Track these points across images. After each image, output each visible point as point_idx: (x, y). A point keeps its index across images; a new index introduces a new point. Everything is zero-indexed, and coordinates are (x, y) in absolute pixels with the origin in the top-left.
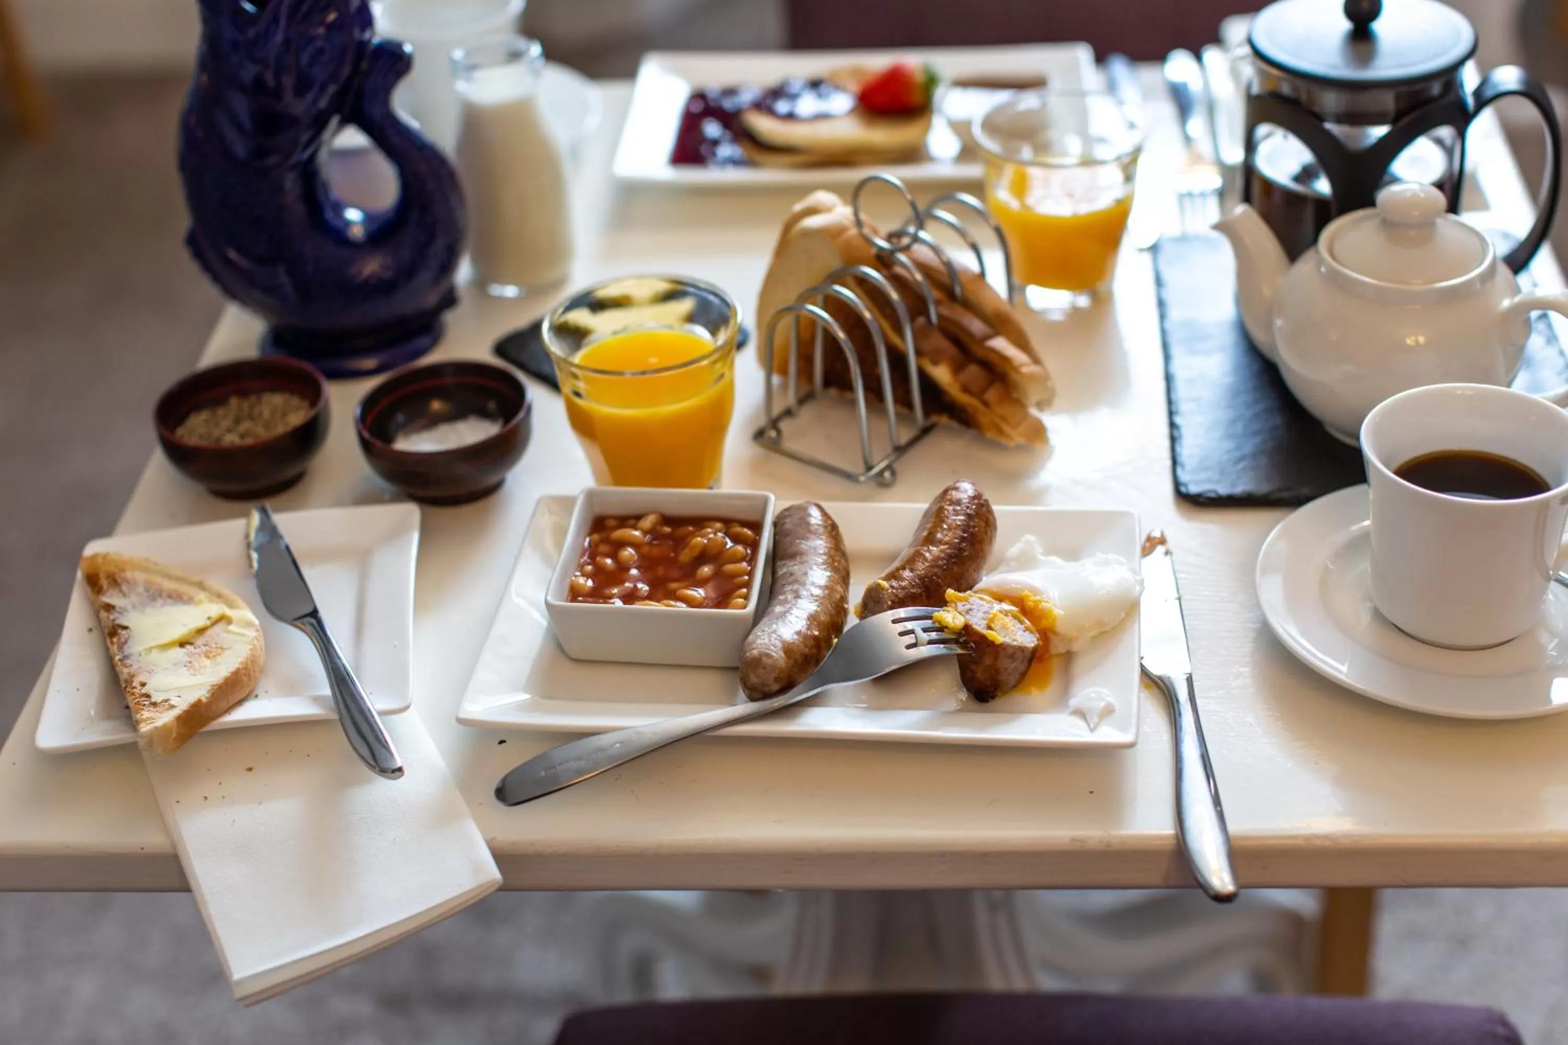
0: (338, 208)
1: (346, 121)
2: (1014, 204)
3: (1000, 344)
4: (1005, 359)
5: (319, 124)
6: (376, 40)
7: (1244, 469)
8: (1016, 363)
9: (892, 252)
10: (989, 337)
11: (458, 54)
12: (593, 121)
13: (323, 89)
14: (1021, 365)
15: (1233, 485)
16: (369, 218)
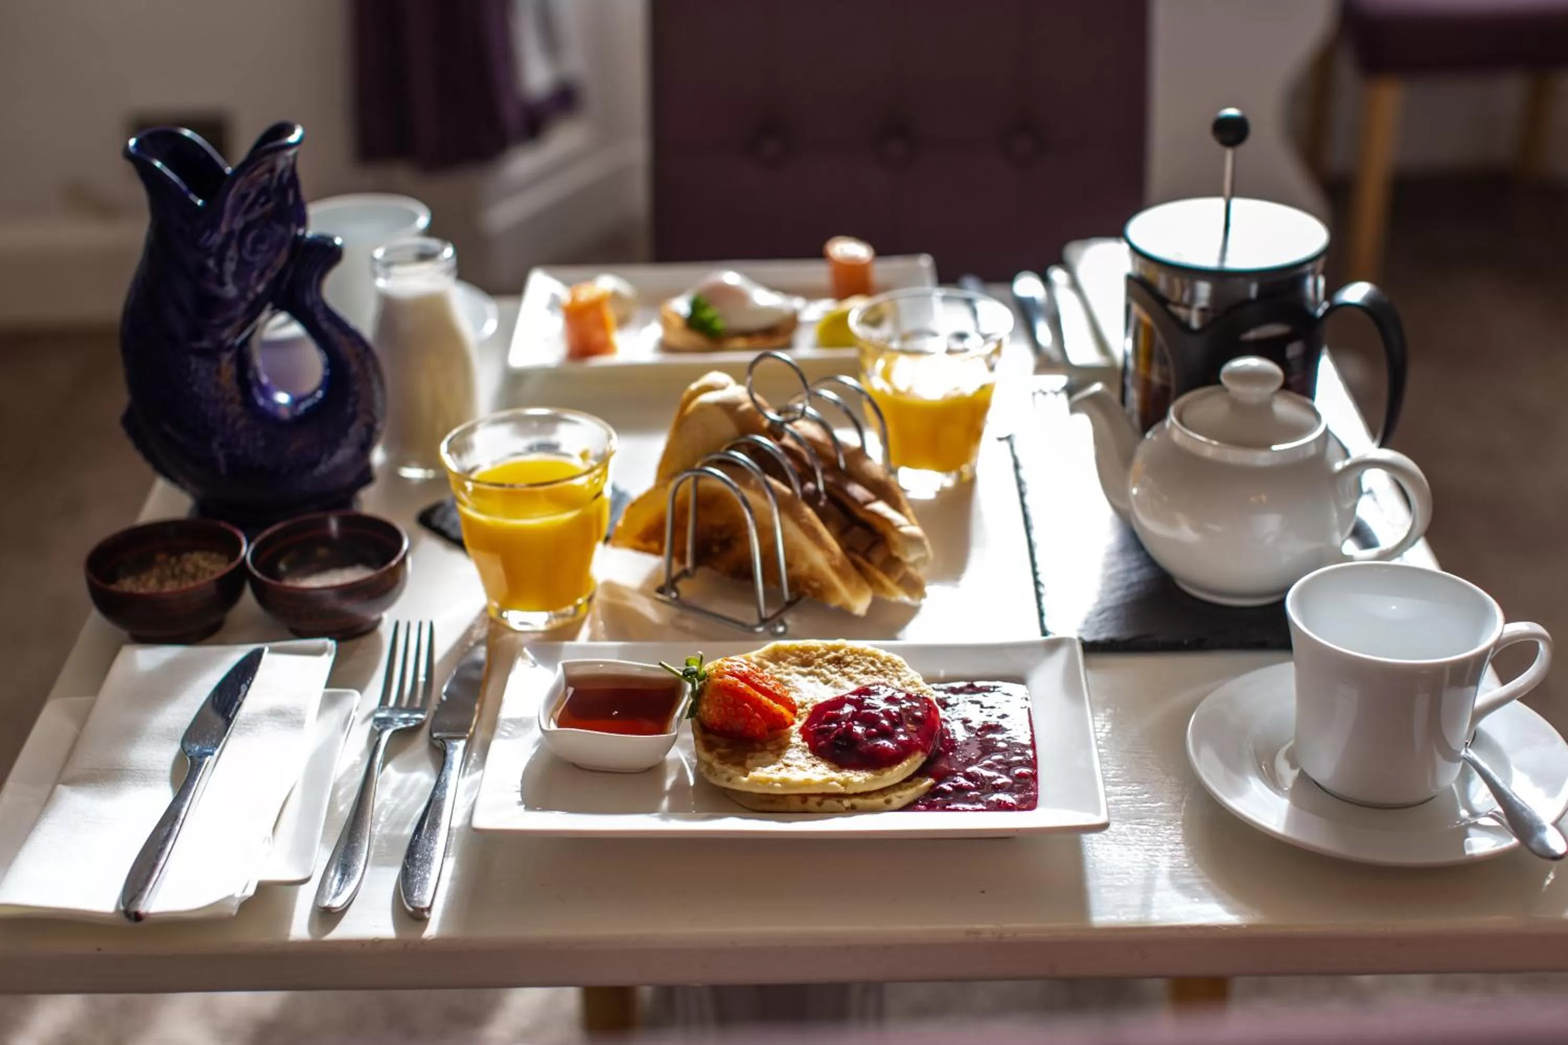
0: (266, 392)
1: (279, 307)
2: (888, 389)
3: (880, 507)
4: (887, 521)
5: (254, 312)
6: (310, 234)
7: (1106, 619)
8: (896, 524)
9: (782, 424)
10: (869, 502)
11: (379, 253)
12: (491, 326)
13: (261, 275)
14: (900, 526)
15: (1097, 633)
16: (296, 402)
